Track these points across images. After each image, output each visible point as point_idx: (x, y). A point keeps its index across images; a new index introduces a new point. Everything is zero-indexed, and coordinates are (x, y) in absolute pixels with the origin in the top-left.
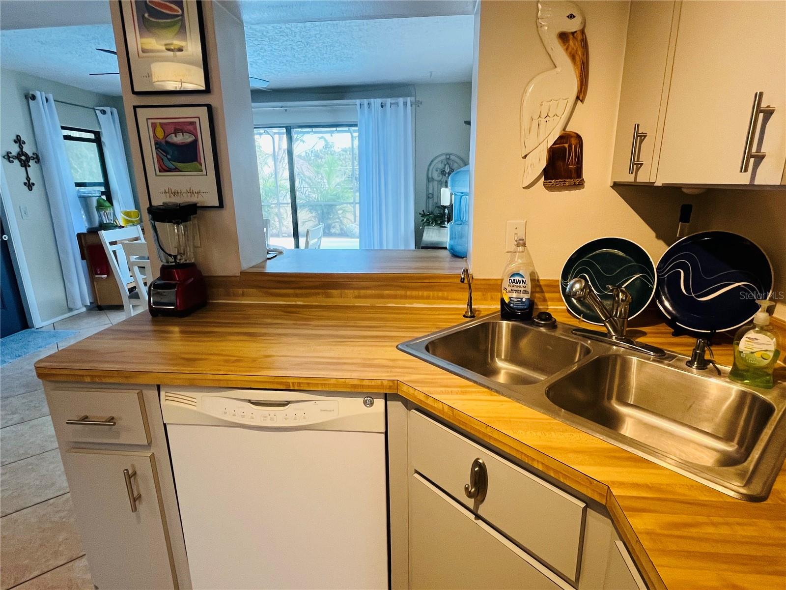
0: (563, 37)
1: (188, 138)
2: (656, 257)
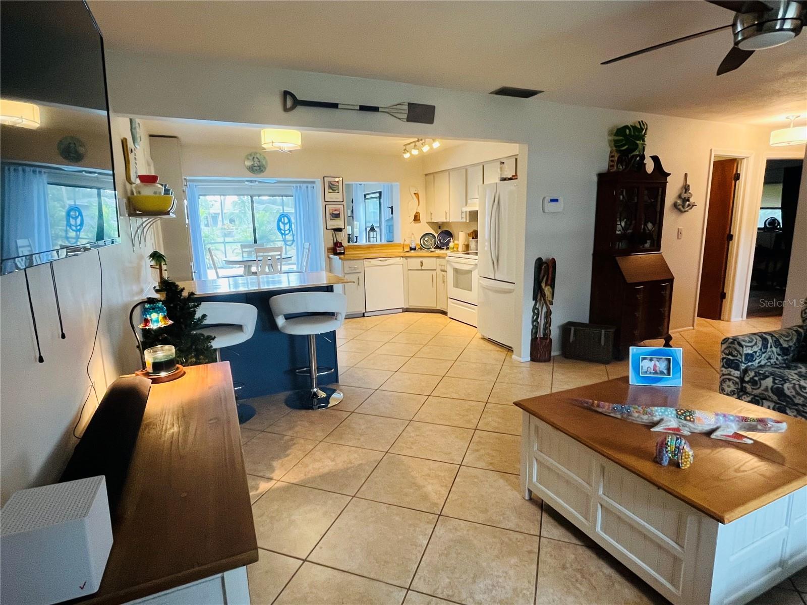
0: (415, 194)
1: (338, 212)
2: (436, 235)
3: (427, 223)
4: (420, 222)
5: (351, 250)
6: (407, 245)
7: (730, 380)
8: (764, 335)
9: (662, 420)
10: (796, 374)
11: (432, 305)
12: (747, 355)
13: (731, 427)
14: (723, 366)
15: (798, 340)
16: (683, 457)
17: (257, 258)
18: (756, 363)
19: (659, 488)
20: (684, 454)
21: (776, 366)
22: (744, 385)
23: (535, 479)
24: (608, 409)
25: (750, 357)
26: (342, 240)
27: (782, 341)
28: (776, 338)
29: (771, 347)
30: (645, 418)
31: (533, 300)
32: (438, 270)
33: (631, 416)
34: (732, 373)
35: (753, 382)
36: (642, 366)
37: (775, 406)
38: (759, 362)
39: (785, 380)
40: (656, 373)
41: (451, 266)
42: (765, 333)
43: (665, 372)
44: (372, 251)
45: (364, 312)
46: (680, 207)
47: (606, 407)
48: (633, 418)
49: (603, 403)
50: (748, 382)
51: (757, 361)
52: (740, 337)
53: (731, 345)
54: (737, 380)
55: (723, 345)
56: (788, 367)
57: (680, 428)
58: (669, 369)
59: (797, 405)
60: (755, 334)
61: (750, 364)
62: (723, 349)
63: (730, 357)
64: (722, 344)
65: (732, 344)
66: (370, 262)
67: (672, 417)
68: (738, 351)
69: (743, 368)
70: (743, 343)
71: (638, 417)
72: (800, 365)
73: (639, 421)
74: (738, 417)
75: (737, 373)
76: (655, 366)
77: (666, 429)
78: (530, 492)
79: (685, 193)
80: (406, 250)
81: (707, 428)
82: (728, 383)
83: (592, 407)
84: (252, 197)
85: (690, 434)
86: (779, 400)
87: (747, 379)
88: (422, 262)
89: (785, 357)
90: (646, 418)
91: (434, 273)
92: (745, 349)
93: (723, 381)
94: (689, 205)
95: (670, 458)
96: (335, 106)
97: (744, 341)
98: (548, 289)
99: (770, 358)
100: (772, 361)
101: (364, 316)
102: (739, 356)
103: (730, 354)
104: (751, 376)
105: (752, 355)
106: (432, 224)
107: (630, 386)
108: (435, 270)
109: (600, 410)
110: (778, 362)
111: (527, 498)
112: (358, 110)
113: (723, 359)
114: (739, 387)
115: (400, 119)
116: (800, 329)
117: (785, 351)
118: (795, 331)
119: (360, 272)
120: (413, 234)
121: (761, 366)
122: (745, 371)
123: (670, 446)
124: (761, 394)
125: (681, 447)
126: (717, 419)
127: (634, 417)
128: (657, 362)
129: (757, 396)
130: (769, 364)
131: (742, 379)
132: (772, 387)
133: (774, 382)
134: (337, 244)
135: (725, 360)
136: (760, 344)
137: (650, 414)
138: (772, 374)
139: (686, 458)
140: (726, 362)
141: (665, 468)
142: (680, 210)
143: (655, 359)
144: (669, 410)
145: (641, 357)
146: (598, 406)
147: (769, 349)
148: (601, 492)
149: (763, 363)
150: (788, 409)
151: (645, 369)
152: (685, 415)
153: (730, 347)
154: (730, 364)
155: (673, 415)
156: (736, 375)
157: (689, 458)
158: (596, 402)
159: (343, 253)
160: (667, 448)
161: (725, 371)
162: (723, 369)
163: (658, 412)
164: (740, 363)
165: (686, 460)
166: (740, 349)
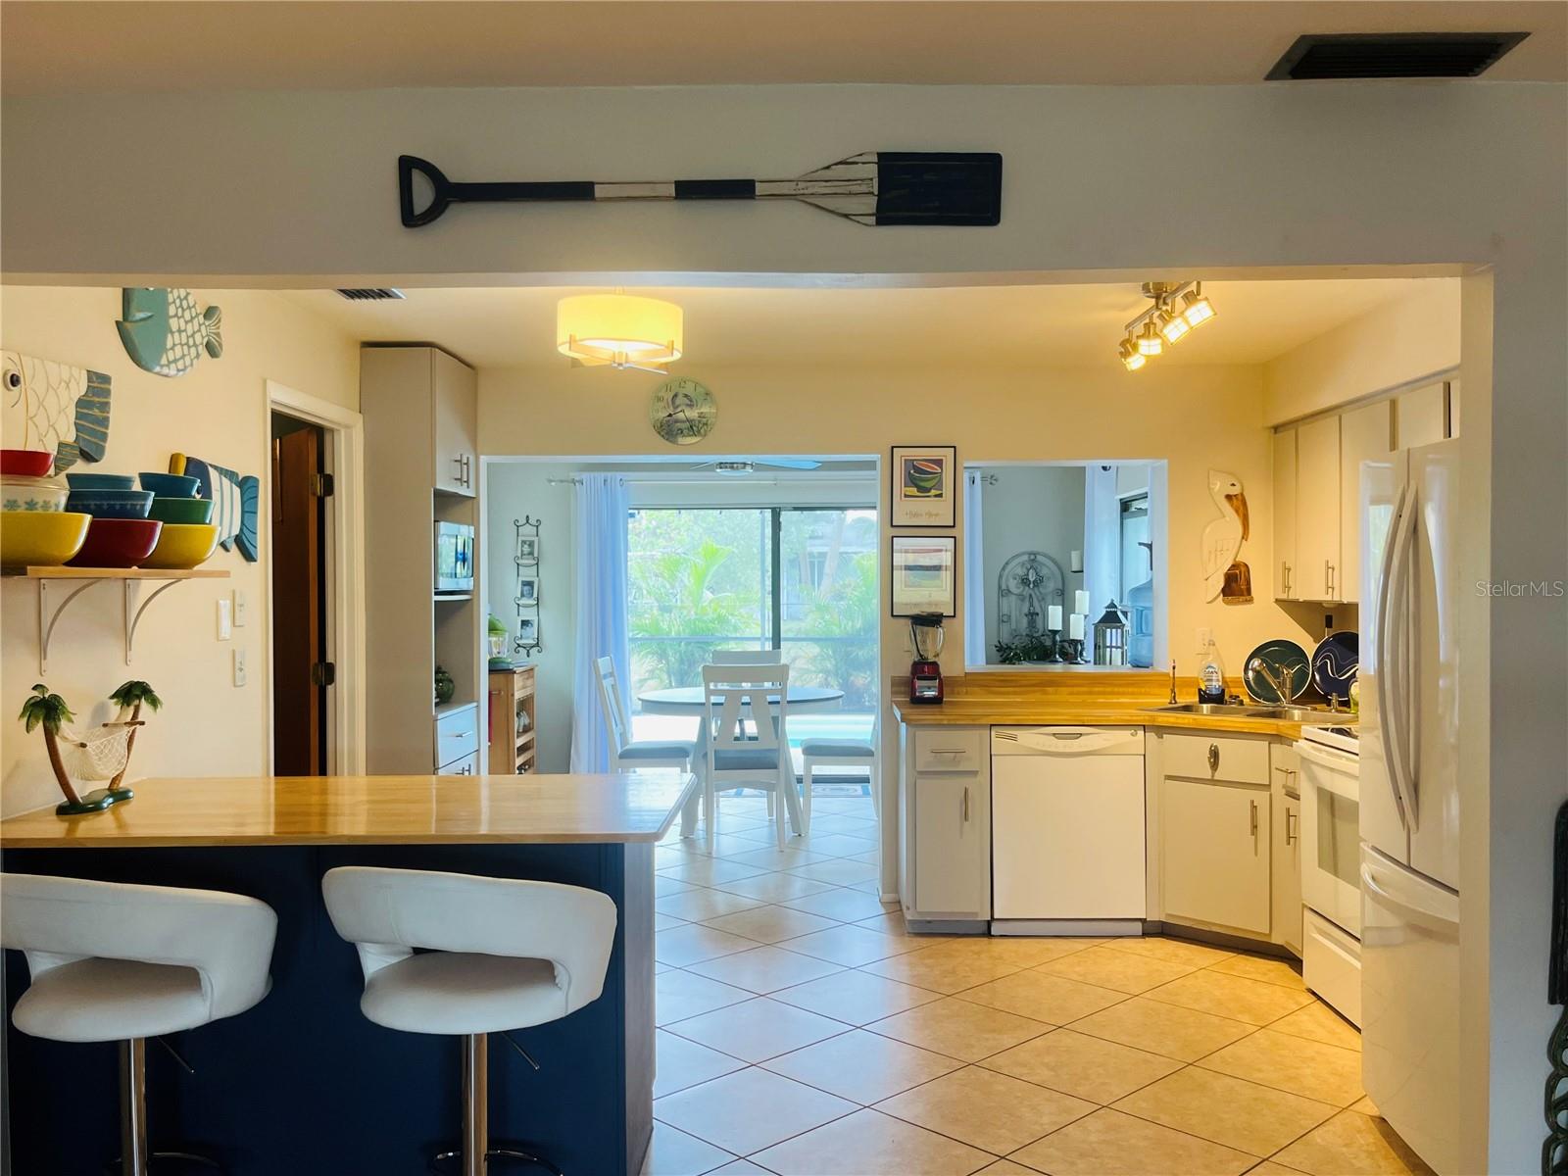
0: (1229, 497)
2: (1310, 652)
3: (1277, 601)
4: (1251, 601)
5: (976, 689)
6: (1189, 682)
11: (1251, 923)
17: (707, 697)
26: (937, 655)
31: (1552, 1001)
32: (1278, 790)
41: (1312, 778)
44: (1052, 697)
45: (989, 919)
66: (1014, 738)
80: (1182, 701)
84: (776, 513)
88: (1215, 754)
91: (1261, 798)
96: (579, 192)
101: (988, 934)
106: (1301, 610)
108: (1268, 786)
112: (667, 198)
115: (846, 216)
119: (974, 773)
120: (1212, 644)
134: (925, 668)
159: (937, 701)
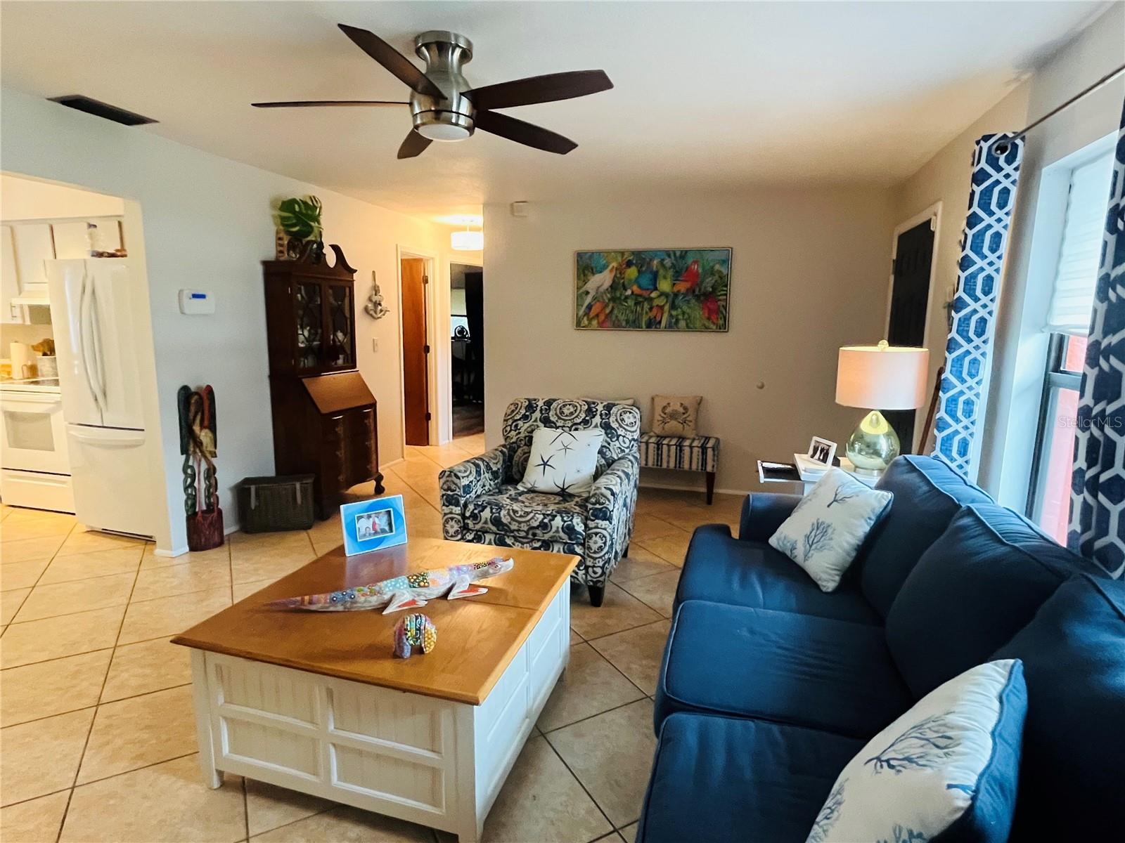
7: (452, 519)
8: (477, 461)
9: (393, 596)
10: (508, 498)
12: (464, 487)
13: (466, 580)
14: (444, 505)
15: (504, 461)
16: (426, 639)
18: (473, 495)
19: (405, 691)
20: (426, 635)
21: (491, 493)
22: (466, 521)
23: (226, 749)
24: (326, 602)
25: (467, 489)
27: (491, 465)
28: (486, 462)
29: (484, 473)
30: (374, 601)
31: (182, 454)
33: (356, 603)
34: (454, 512)
35: (474, 516)
36: (359, 529)
37: (495, 538)
38: (476, 492)
39: (500, 508)
40: (376, 533)
42: (477, 459)
43: (387, 528)
46: (372, 312)
47: (321, 601)
48: (359, 605)
49: (316, 596)
50: (468, 518)
51: (474, 492)
52: (456, 468)
53: (448, 479)
54: (459, 517)
55: (441, 480)
56: (500, 492)
57: (416, 599)
58: (390, 525)
59: (512, 531)
60: (468, 461)
61: (468, 496)
62: (441, 484)
63: (449, 493)
64: (440, 478)
65: (449, 476)
67: (404, 588)
68: (456, 484)
69: (463, 502)
70: (459, 474)
71: (365, 601)
72: (509, 488)
73: (368, 606)
74: (470, 565)
75: (457, 510)
76: (374, 524)
77: (399, 607)
78: (220, 773)
79: (376, 295)
81: (443, 589)
82: (451, 523)
83: (303, 607)
85: (426, 603)
86: (498, 530)
87: (468, 514)
89: (496, 481)
90: (375, 599)
92: (462, 480)
93: (447, 521)
94: (381, 311)
95: (411, 645)
97: (460, 472)
98: (206, 433)
99: (484, 486)
100: (486, 488)
102: (458, 490)
103: (449, 489)
104: (471, 510)
105: (468, 486)
107: (348, 560)
109: (313, 608)
110: (491, 488)
111: (216, 784)
113: (443, 496)
114: (462, 525)
116: (504, 449)
117: (495, 475)
118: (500, 451)
121: (478, 496)
122: (465, 506)
123: (410, 631)
124: (482, 528)
125: (422, 628)
126: (451, 575)
127: (360, 603)
128: (376, 519)
129: (479, 531)
130: (484, 492)
131: (463, 515)
132: (491, 516)
133: (491, 512)
135: (445, 497)
136: (474, 473)
137: (379, 593)
138: (489, 503)
139: (429, 639)
140: (446, 499)
141: (408, 661)
142: (371, 315)
143: (373, 516)
144: (400, 581)
145: (356, 516)
146: (311, 603)
147: (482, 476)
148: (331, 727)
149: (479, 493)
150: (506, 537)
151: (363, 531)
152: (418, 580)
153: (448, 481)
154: (450, 500)
155: (405, 586)
156: (457, 512)
157: (432, 637)
158: (307, 598)
160: (407, 634)
161: (446, 510)
162: (444, 508)
163: (387, 588)
164: (460, 498)
165: (429, 641)
166: (457, 481)
